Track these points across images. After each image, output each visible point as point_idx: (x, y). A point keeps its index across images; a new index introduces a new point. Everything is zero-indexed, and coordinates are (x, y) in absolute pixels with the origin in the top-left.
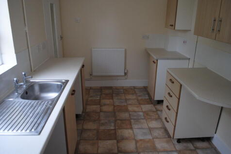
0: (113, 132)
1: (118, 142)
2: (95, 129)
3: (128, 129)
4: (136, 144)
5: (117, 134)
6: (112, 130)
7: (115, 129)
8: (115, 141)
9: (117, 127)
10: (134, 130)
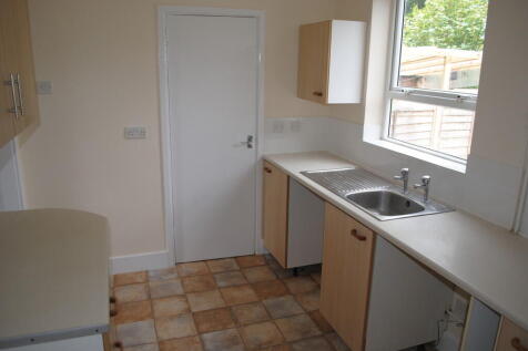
0: (204, 327)
1: (189, 310)
2: (245, 325)
3: (169, 340)
4: (153, 312)
5: (192, 323)
6: (207, 332)
7: (200, 333)
8: (194, 310)
9: (197, 339)
10: (155, 340)
